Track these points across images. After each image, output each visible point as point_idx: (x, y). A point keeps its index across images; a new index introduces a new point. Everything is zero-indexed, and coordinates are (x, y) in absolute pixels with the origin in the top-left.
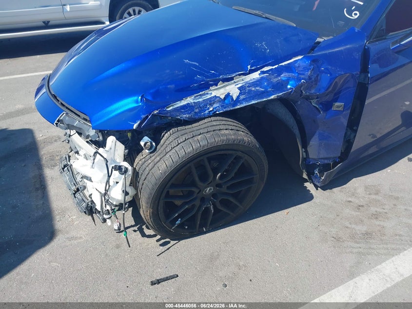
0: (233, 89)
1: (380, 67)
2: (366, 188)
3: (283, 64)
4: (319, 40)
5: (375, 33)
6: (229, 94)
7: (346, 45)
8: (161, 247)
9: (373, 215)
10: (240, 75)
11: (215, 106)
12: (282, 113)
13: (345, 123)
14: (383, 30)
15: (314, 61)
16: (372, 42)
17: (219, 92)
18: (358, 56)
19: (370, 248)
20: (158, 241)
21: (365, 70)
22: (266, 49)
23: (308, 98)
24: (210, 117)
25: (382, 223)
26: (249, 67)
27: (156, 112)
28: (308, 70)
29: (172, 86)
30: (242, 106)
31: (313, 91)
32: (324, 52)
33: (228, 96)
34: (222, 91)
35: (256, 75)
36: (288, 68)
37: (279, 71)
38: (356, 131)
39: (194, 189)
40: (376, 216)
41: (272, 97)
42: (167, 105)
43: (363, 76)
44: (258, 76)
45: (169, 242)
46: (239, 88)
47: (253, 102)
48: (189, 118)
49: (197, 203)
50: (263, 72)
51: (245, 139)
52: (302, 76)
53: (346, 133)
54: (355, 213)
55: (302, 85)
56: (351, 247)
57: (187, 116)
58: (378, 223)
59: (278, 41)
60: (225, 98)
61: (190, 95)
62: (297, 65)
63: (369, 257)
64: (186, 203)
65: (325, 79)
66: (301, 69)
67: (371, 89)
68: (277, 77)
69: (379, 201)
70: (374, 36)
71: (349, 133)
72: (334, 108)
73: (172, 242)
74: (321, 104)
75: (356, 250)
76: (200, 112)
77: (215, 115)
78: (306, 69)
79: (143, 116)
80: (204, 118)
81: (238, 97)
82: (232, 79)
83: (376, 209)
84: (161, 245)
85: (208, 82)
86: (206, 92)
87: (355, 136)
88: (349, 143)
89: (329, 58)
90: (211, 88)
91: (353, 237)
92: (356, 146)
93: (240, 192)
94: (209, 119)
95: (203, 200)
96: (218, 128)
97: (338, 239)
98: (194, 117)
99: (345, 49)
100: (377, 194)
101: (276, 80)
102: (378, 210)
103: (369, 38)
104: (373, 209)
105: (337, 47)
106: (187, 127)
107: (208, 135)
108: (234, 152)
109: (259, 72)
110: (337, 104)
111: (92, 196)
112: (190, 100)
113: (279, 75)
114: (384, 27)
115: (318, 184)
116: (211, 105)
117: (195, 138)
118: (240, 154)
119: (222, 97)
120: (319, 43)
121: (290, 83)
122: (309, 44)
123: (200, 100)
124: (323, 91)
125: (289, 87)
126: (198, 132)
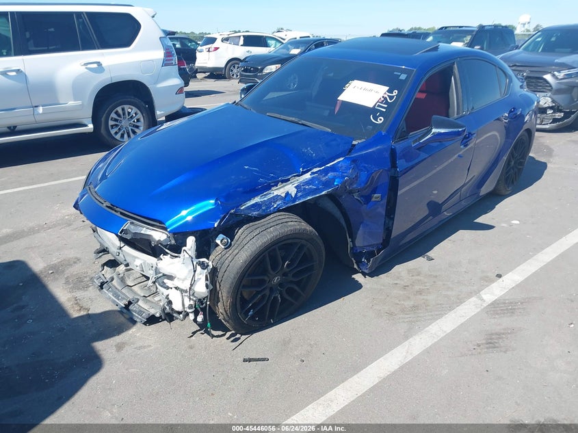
0: (290, 188)
1: (406, 161)
2: (409, 271)
3: (328, 165)
4: (354, 143)
5: (398, 134)
6: (288, 192)
7: (377, 146)
8: (234, 343)
9: (417, 292)
10: (295, 176)
11: (278, 203)
12: (330, 206)
13: (384, 213)
14: (404, 131)
15: (354, 161)
16: (397, 142)
17: (280, 191)
18: (387, 155)
19: (418, 317)
20: (228, 339)
21: (394, 165)
22: (312, 154)
23: (351, 192)
24: (275, 213)
25: (425, 297)
26: (301, 169)
27: (232, 211)
28: (350, 168)
29: (241, 189)
30: (300, 201)
31: (355, 186)
32: (360, 153)
33: (287, 194)
34: (282, 190)
35: (308, 176)
36: (333, 169)
37: (326, 171)
38: (393, 219)
39: (266, 278)
40: (420, 292)
41: (324, 193)
42: (241, 205)
43: (393, 170)
44: (310, 176)
45: (239, 339)
46: (296, 187)
47: (309, 198)
48: (258, 215)
49: (267, 292)
50: (313, 173)
51: (308, 228)
52: (345, 174)
53: (385, 222)
54: (401, 293)
55: (346, 181)
56: (403, 318)
57: (257, 213)
58: (422, 297)
59: (320, 145)
60: (285, 196)
61: (257, 195)
62: (340, 165)
63: (419, 323)
64: (258, 293)
65: (364, 175)
66: (343, 168)
67: (401, 181)
68: (325, 176)
69: (421, 280)
70: (398, 137)
71: (387, 222)
72: (373, 199)
73: (243, 337)
74: (362, 196)
75: (407, 320)
76: (267, 208)
77: (279, 211)
78: (347, 168)
79: (222, 216)
80: (270, 214)
81: (296, 194)
82: (288, 180)
83: (419, 287)
84: (232, 341)
85: (270, 183)
86: (270, 191)
87: (393, 224)
88: (388, 231)
89: (365, 158)
90: (273, 188)
91: (403, 311)
92: (395, 233)
93: (302, 279)
94: (275, 215)
95: (271, 290)
96: (284, 220)
97: (391, 314)
98: (262, 213)
99: (377, 150)
100: (419, 275)
101: (324, 179)
102: (421, 287)
103: (394, 138)
104: (417, 288)
105: (370, 148)
106: (257, 222)
107: (278, 227)
108: (299, 241)
109: (310, 173)
110: (376, 195)
111: (169, 297)
112: (257, 200)
113: (326, 175)
114: (405, 129)
115: (366, 271)
116: (275, 202)
117: (269, 230)
118: (303, 242)
119: (283, 195)
120: (355, 145)
121: (336, 180)
122: (347, 147)
123: (265, 199)
124: (363, 185)
125: (335, 183)
126: (269, 226)
